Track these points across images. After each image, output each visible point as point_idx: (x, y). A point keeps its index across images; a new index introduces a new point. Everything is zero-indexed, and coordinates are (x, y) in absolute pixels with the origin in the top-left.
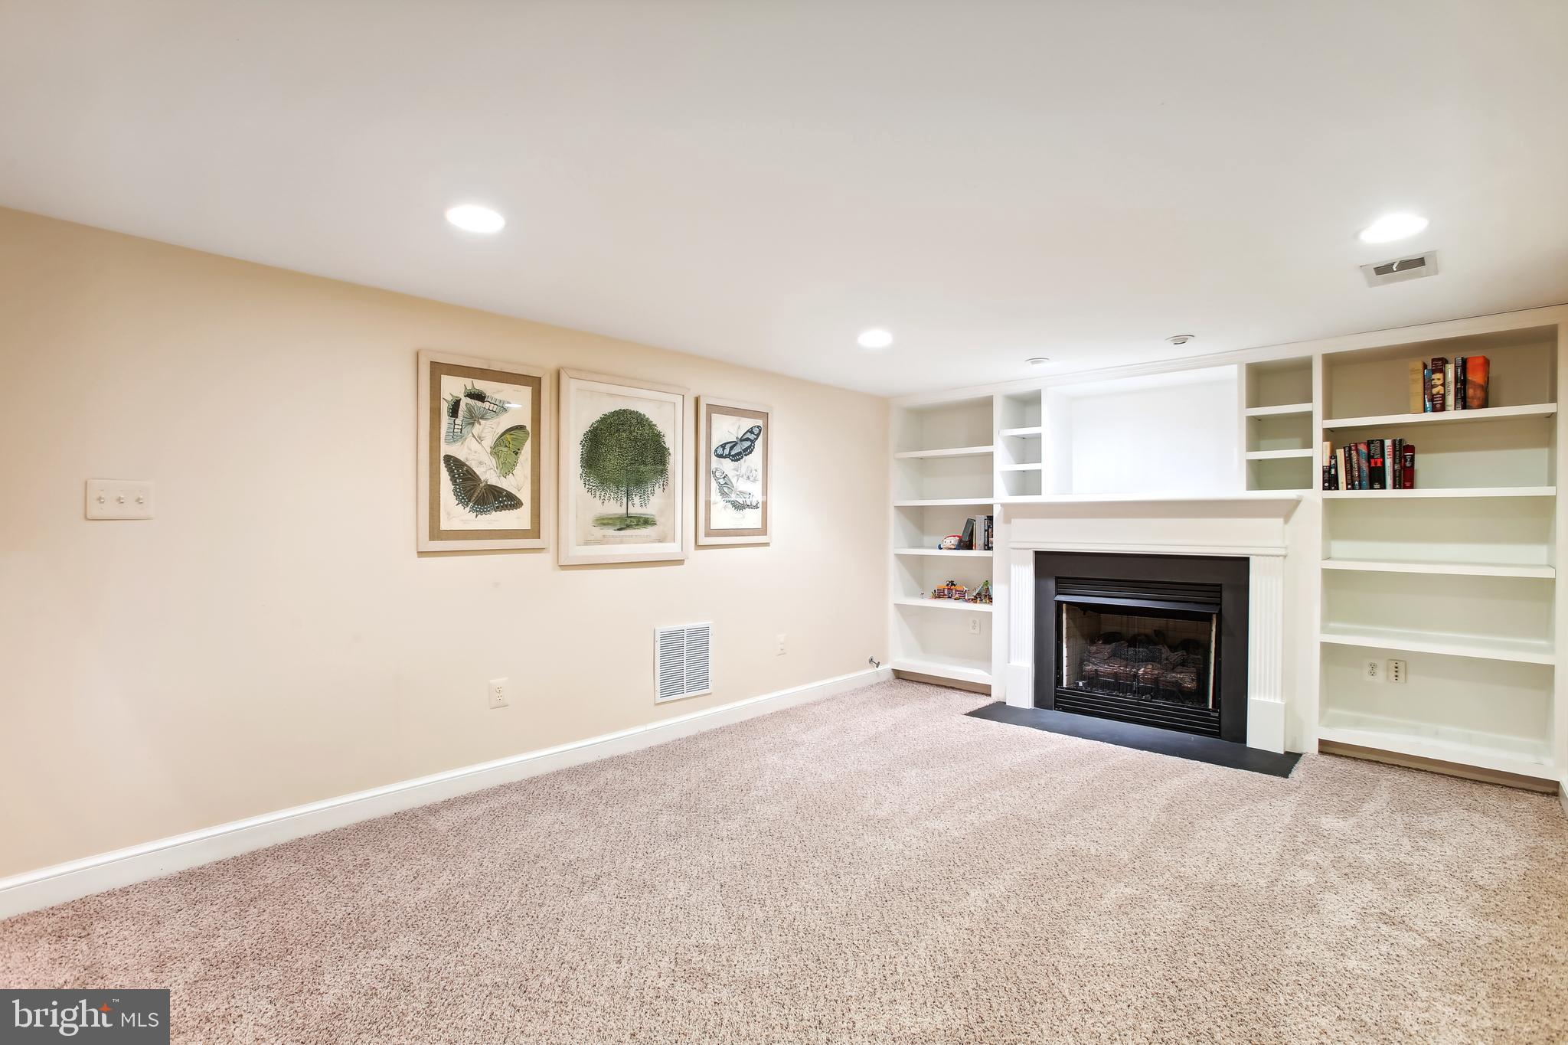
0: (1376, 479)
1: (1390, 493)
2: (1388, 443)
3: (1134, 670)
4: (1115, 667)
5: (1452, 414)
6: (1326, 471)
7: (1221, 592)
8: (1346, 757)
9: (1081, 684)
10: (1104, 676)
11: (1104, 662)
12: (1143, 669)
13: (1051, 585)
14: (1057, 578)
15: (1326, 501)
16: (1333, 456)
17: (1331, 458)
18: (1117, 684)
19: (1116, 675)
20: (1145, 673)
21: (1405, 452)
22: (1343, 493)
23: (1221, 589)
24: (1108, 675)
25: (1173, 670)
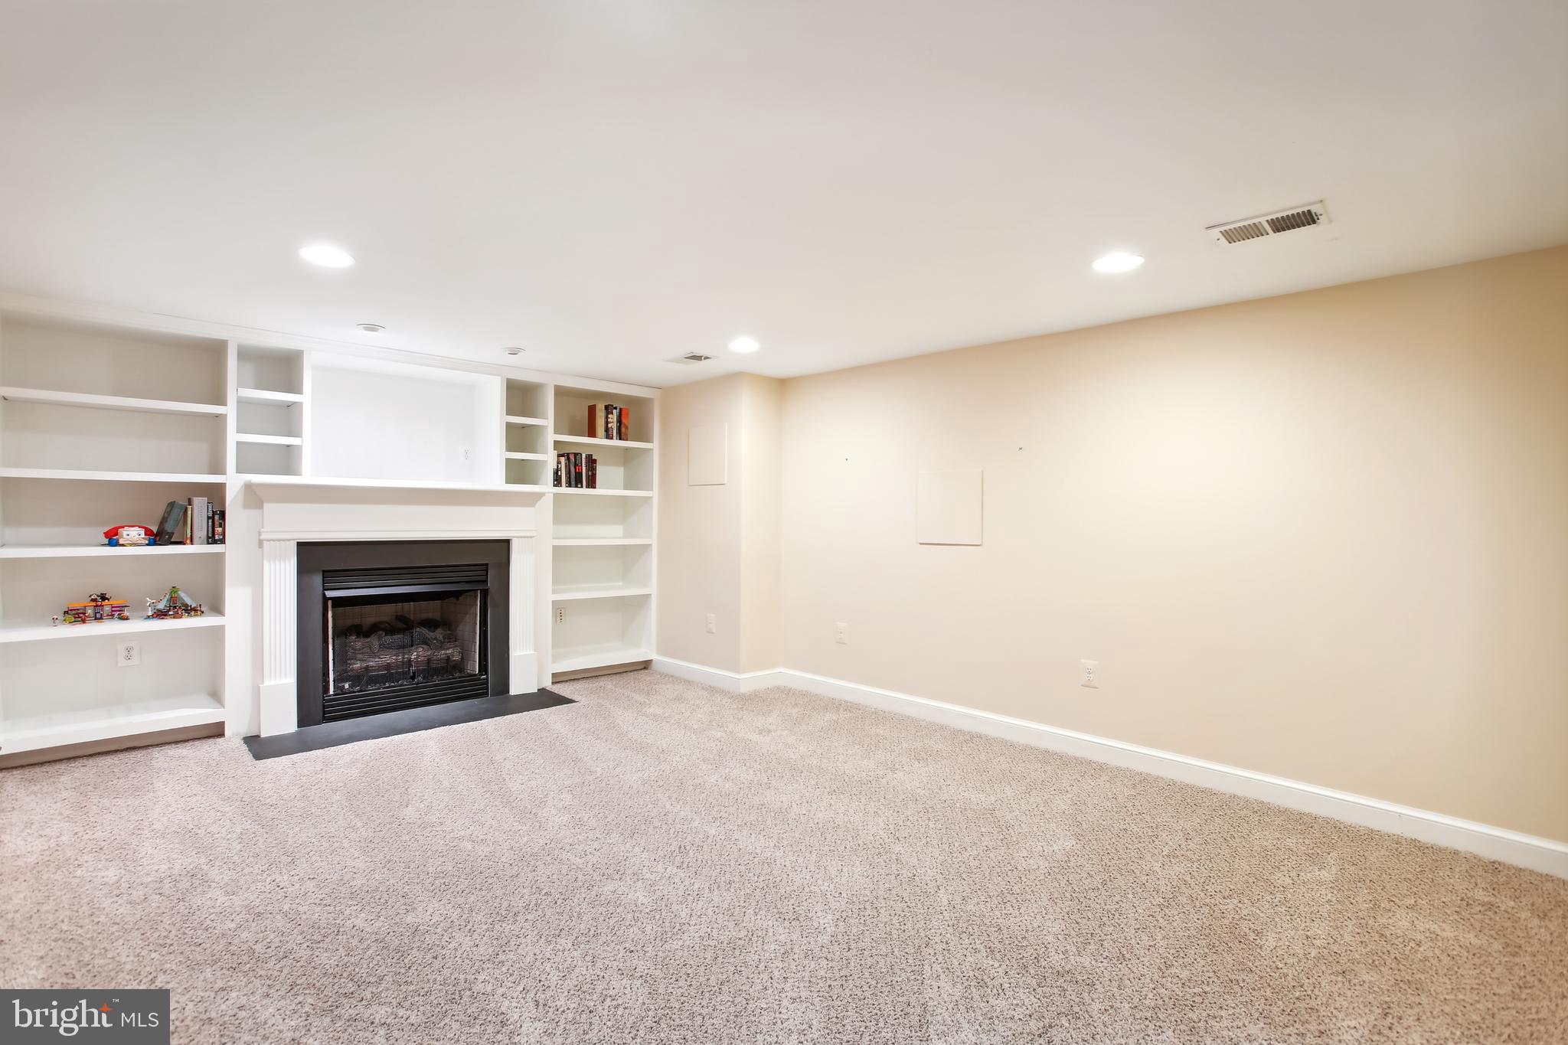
0: (578, 482)
1: (584, 491)
2: (584, 456)
3: (406, 656)
4: (388, 658)
5: (616, 442)
6: (556, 472)
7: (487, 571)
8: (562, 682)
9: (347, 686)
10: (374, 671)
11: (373, 655)
12: (415, 653)
13: (317, 580)
14: (324, 571)
15: (556, 495)
16: (559, 462)
17: (558, 463)
18: (389, 675)
19: (388, 667)
20: (418, 656)
21: (592, 462)
22: (564, 490)
23: (487, 568)
24: (379, 668)
25: (441, 648)
